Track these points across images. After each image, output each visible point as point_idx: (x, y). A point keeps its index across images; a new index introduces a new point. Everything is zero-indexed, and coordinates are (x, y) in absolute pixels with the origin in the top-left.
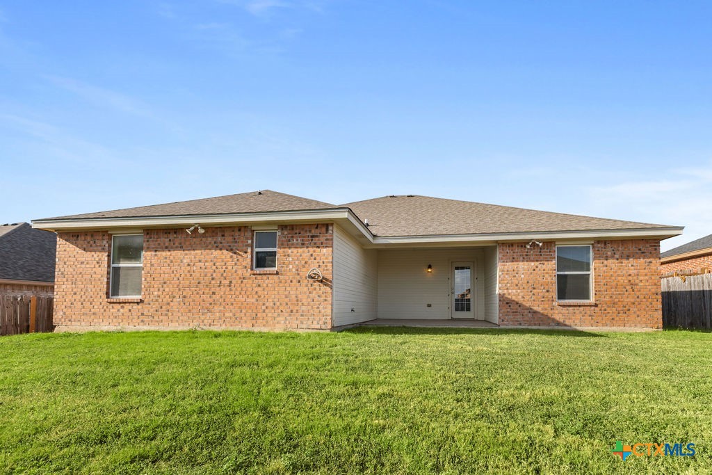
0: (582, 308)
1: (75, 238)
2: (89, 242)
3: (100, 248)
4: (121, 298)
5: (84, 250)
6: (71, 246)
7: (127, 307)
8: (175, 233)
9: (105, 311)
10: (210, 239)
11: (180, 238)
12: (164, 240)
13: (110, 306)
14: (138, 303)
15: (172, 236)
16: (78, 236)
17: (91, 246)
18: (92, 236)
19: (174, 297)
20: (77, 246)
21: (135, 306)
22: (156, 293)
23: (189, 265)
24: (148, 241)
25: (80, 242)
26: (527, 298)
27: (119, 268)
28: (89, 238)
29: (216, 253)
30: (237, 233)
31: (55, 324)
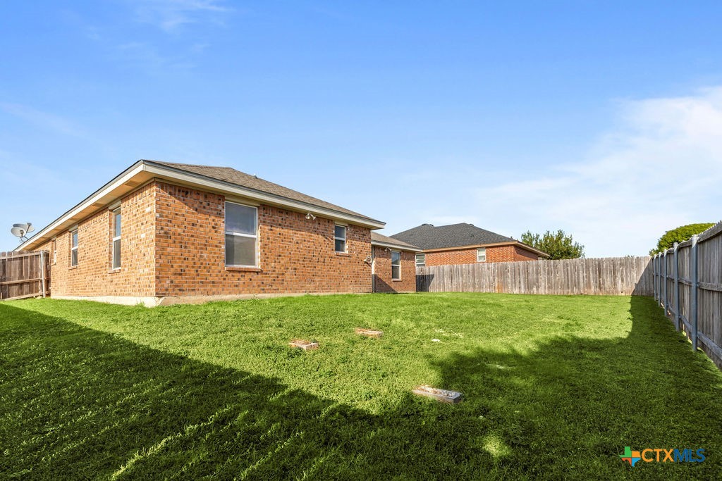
0: (399, 283)
1: (181, 194)
2: (201, 203)
3: (216, 212)
4: (236, 266)
5: (196, 210)
6: (177, 201)
7: (248, 276)
8: (287, 213)
9: (224, 279)
10: (310, 224)
11: (291, 218)
12: (278, 218)
13: (230, 274)
14: (257, 273)
15: (284, 216)
16: (187, 193)
17: (204, 207)
18: (206, 197)
19: (288, 268)
20: (186, 204)
21: (255, 276)
22: (273, 264)
23: (297, 243)
24: (264, 216)
25: (188, 199)
26: (384, 276)
27: (233, 236)
28: (202, 199)
29: (314, 236)
30: (327, 224)
31: (159, 295)
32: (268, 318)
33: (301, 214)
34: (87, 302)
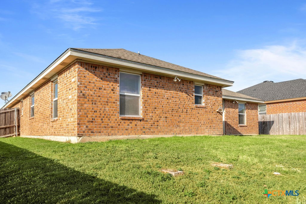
0: (244, 127)
1: (93, 68)
2: (105, 74)
3: (113, 80)
4: (127, 116)
5: (102, 79)
6: (90, 73)
7: (134, 122)
8: (160, 78)
9: (119, 125)
10: (177, 85)
11: (163, 82)
12: (154, 81)
13: (123, 122)
14: (140, 120)
15: (158, 80)
16: (96, 68)
17: (107, 77)
18: (108, 70)
19: (161, 117)
20: (95, 75)
21: (139, 122)
22: (151, 114)
23: (168, 99)
24: (145, 80)
25: (97, 72)
26: (232, 123)
27: (125, 96)
28: (105, 71)
29: (180, 93)
30: (189, 84)
31: (79, 136)
32: (148, 152)
33: (170, 78)
34: (39, 140)
